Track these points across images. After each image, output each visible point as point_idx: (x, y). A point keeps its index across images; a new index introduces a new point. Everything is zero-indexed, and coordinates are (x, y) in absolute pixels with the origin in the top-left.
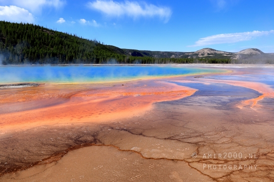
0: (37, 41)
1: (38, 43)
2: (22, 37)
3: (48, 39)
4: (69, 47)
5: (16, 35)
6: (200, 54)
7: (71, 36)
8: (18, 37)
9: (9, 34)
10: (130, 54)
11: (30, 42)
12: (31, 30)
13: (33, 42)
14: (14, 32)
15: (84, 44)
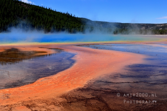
0: (12, 13)
3: (22, 11)
4: (39, 19)
13: (8, 14)
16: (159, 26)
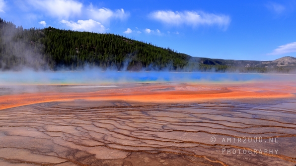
0: (120, 49)
1: (122, 51)
2: (108, 47)
3: (129, 48)
4: (147, 56)
5: (104, 45)
6: (279, 63)
7: (147, 44)
8: (105, 47)
9: (98, 44)
10: (203, 62)
11: (115, 51)
12: (115, 40)
13: (117, 50)
14: (102, 42)
15: (159, 52)
16: (265, 63)
